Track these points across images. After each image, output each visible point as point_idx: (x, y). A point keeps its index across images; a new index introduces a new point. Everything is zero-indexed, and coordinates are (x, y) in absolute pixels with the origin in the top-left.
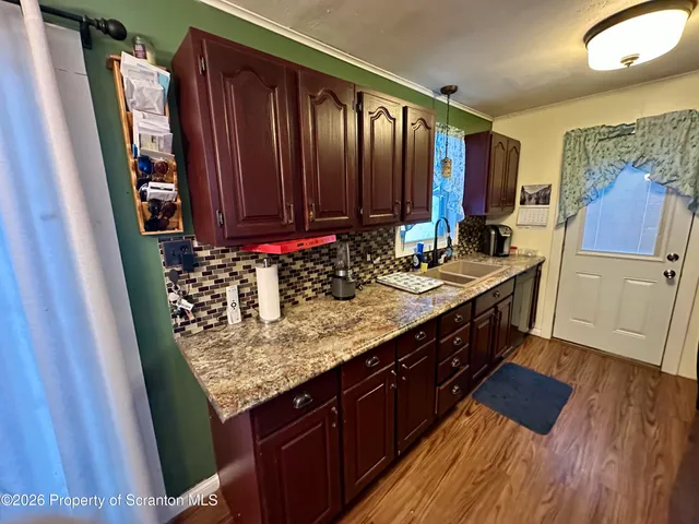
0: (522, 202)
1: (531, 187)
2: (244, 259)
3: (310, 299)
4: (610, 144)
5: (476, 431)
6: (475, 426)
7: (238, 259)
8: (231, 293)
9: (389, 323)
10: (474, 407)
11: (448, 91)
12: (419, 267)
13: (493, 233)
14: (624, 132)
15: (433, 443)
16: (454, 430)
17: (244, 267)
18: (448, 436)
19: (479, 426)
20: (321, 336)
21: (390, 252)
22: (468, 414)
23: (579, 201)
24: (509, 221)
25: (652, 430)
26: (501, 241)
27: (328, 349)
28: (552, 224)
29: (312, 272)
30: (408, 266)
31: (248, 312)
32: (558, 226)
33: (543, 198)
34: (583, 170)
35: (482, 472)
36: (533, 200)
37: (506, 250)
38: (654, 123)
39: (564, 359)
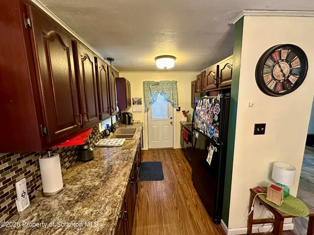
0: (133, 104)
1: (136, 98)
2: (26, 157)
3: (68, 168)
4: (155, 87)
5: (148, 191)
6: (146, 190)
7: (21, 158)
8: (21, 186)
9: (125, 162)
10: (142, 183)
11: (110, 60)
12: (109, 135)
13: (127, 115)
14: (157, 84)
15: (138, 205)
16: (141, 195)
17: (27, 163)
18: (141, 199)
19: (147, 189)
20: (104, 182)
21: (97, 131)
22: (142, 187)
23: (150, 103)
24: (130, 111)
25: (180, 164)
26: (130, 118)
27: (116, 184)
28: (143, 110)
29: (67, 152)
30: (105, 135)
31: (32, 195)
32: (145, 112)
33: (139, 103)
34: (149, 94)
35: (157, 203)
36: (137, 103)
37: (131, 121)
38: (163, 83)
39: (155, 154)
